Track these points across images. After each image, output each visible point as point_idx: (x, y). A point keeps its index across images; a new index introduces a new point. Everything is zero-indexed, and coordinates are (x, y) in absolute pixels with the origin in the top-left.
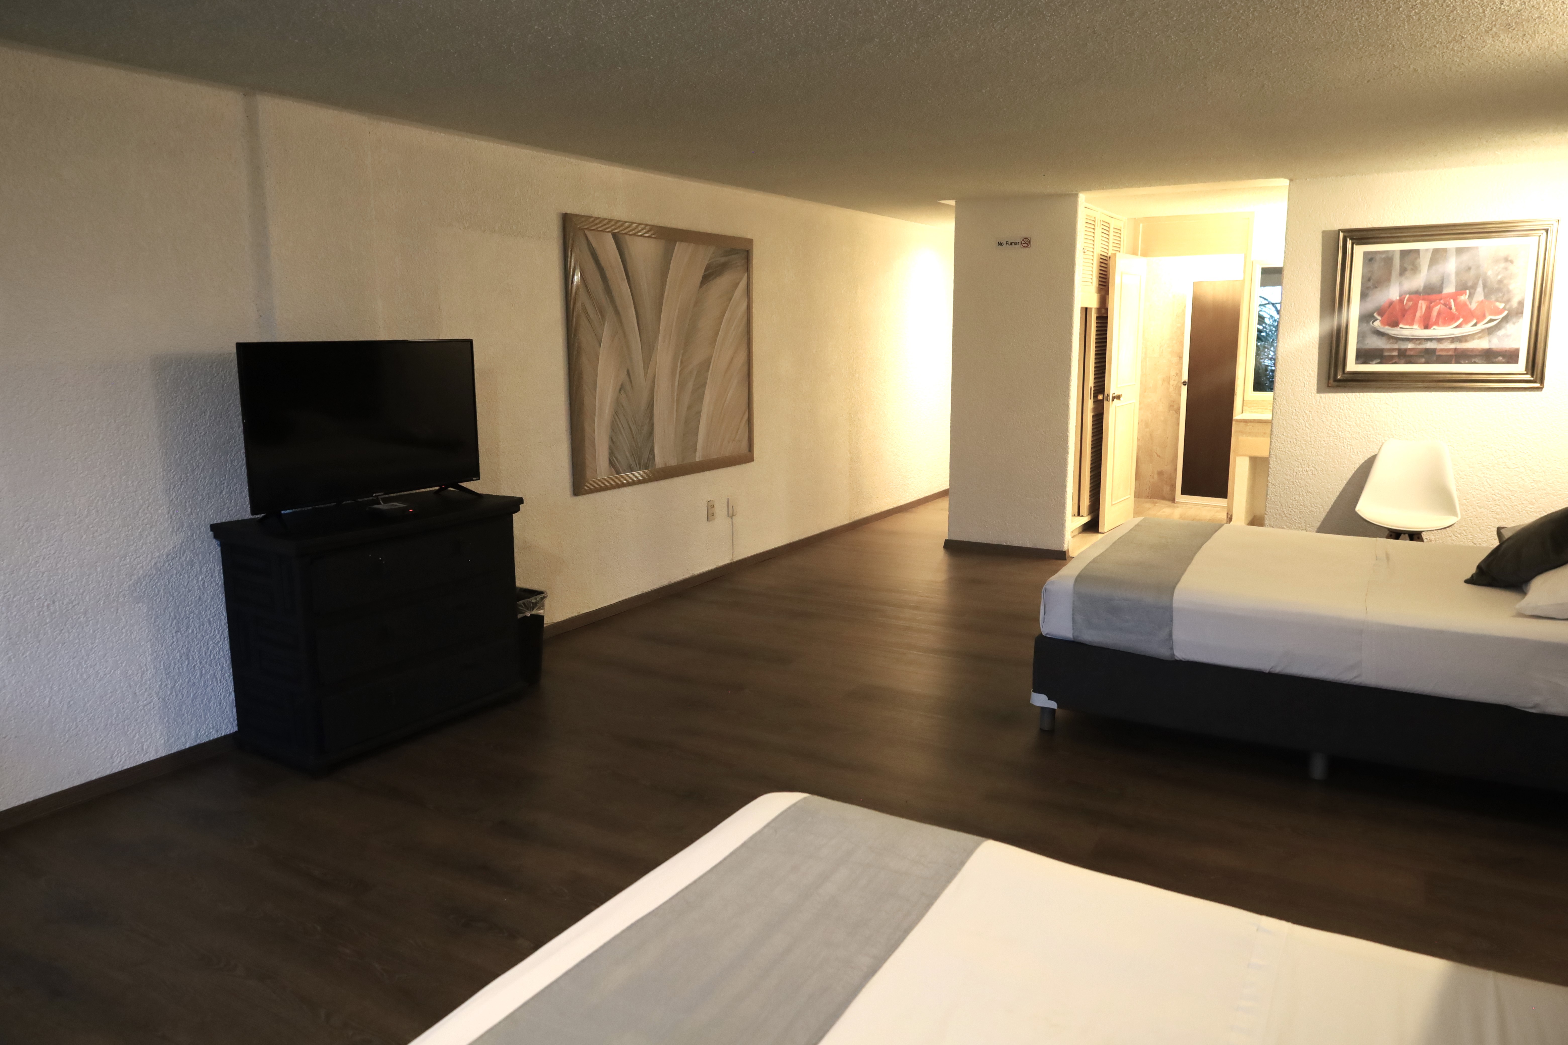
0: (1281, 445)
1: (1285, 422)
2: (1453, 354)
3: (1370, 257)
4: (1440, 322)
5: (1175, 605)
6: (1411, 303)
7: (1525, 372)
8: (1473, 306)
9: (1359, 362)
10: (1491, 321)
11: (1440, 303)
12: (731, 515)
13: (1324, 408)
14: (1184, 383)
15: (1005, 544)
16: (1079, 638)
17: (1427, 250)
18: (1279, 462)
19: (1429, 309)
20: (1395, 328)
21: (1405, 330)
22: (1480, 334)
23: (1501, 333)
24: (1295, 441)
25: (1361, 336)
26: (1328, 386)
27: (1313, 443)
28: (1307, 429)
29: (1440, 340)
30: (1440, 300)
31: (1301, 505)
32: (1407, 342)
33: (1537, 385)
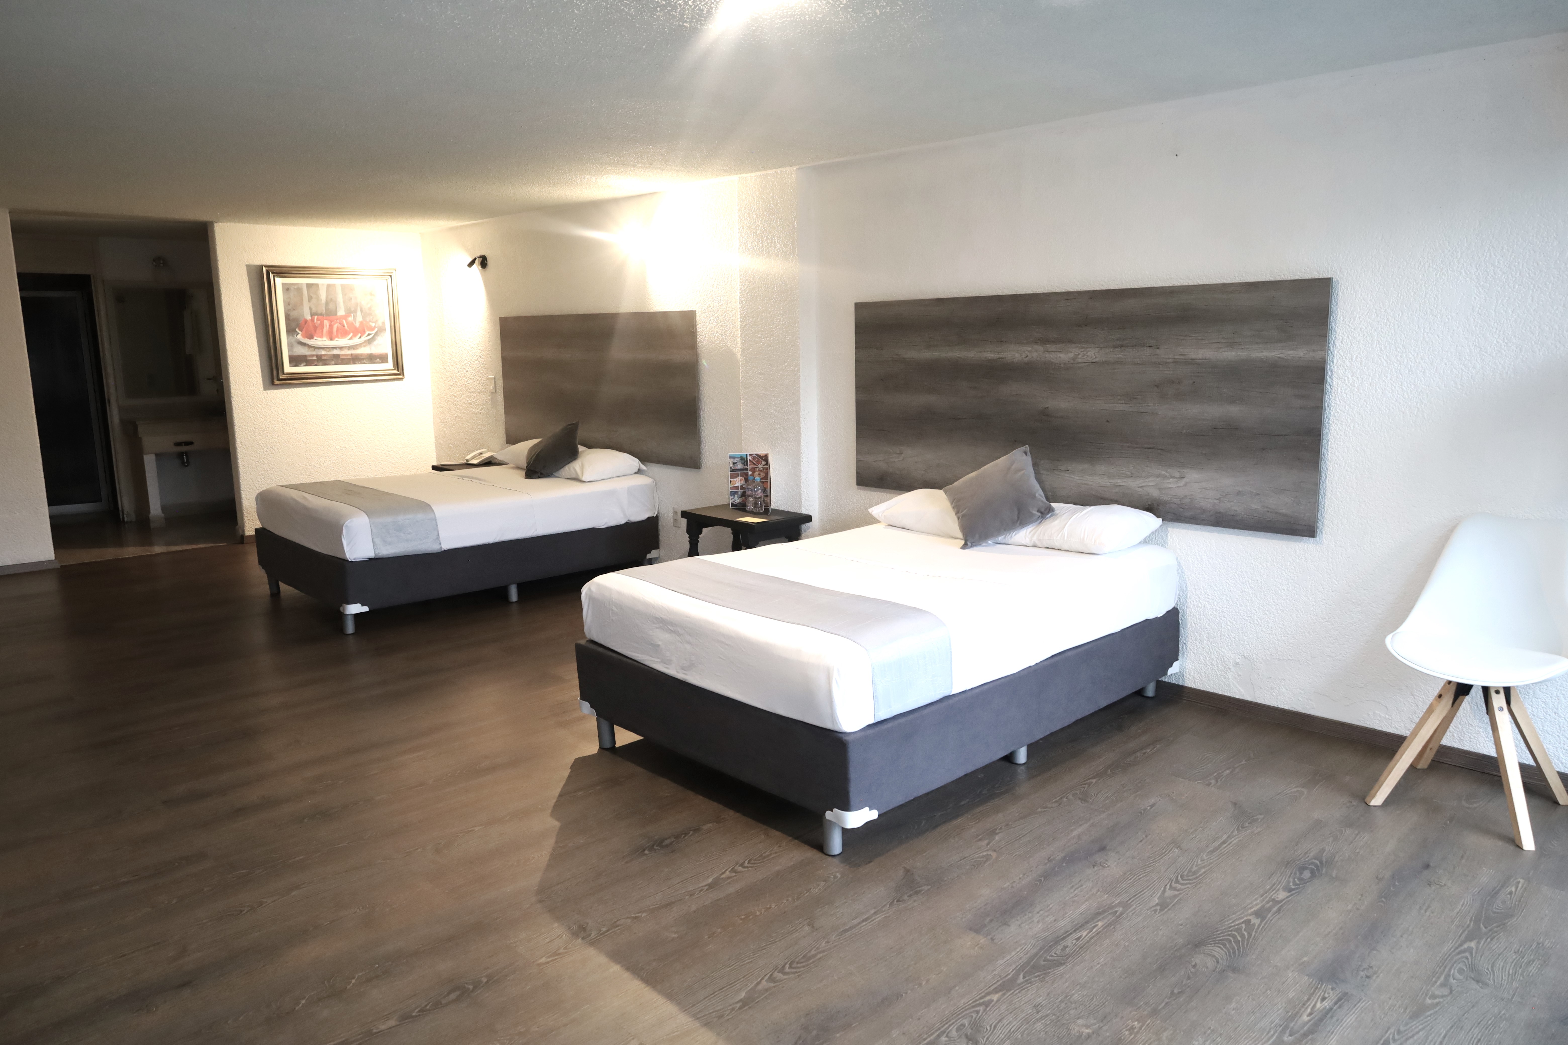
0: (244, 434)
1: (243, 415)
2: (351, 358)
3: (287, 287)
4: (339, 335)
6: (319, 322)
7: (393, 369)
8: (357, 325)
9: (292, 365)
10: (369, 335)
11: (337, 322)
13: (271, 401)
16: (380, 554)
17: (323, 284)
18: (244, 447)
19: (331, 326)
20: (312, 340)
21: (318, 342)
22: (364, 344)
23: (375, 343)
24: (254, 429)
25: (290, 346)
26: (273, 385)
27: (268, 429)
28: (261, 419)
29: (341, 348)
30: (337, 320)
31: (267, 479)
32: (321, 350)
33: (401, 377)
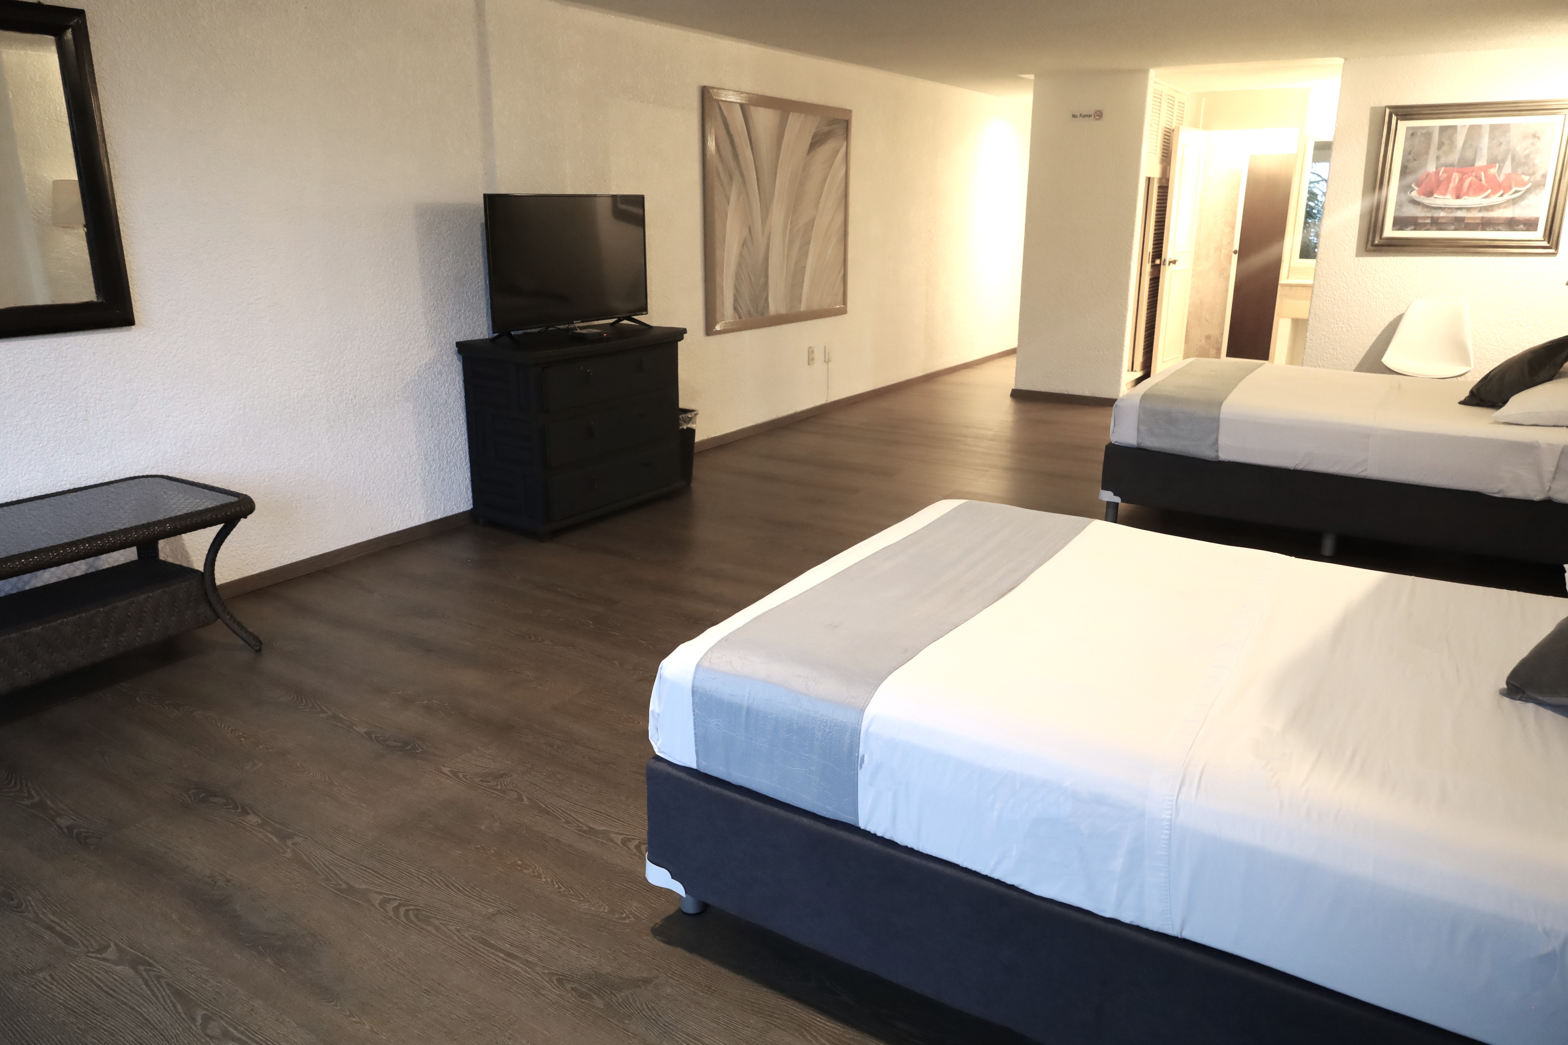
2: (1480, 222)
3: (1412, 132)
4: (1471, 193)
5: (1221, 416)
6: (1446, 175)
7: (1543, 239)
8: (1501, 178)
9: (1396, 228)
10: (1516, 192)
11: (1471, 175)
12: (827, 361)
13: (1361, 270)
14: (1235, 252)
15: (1066, 393)
16: (1142, 445)
17: (1464, 126)
18: (1317, 319)
19: (1462, 181)
20: (1430, 198)
21: (1438, 200)
22: (1505, 204)
23: (1523, 203)
24: (1333, 300)
25: (1399, 205)
26: (1366, 251)
28: (1345, 290)
29: (1469, 209)
30: (1472, 172)
31: (1335, 358)
32: (1440, 211)
33: (1552, 251)
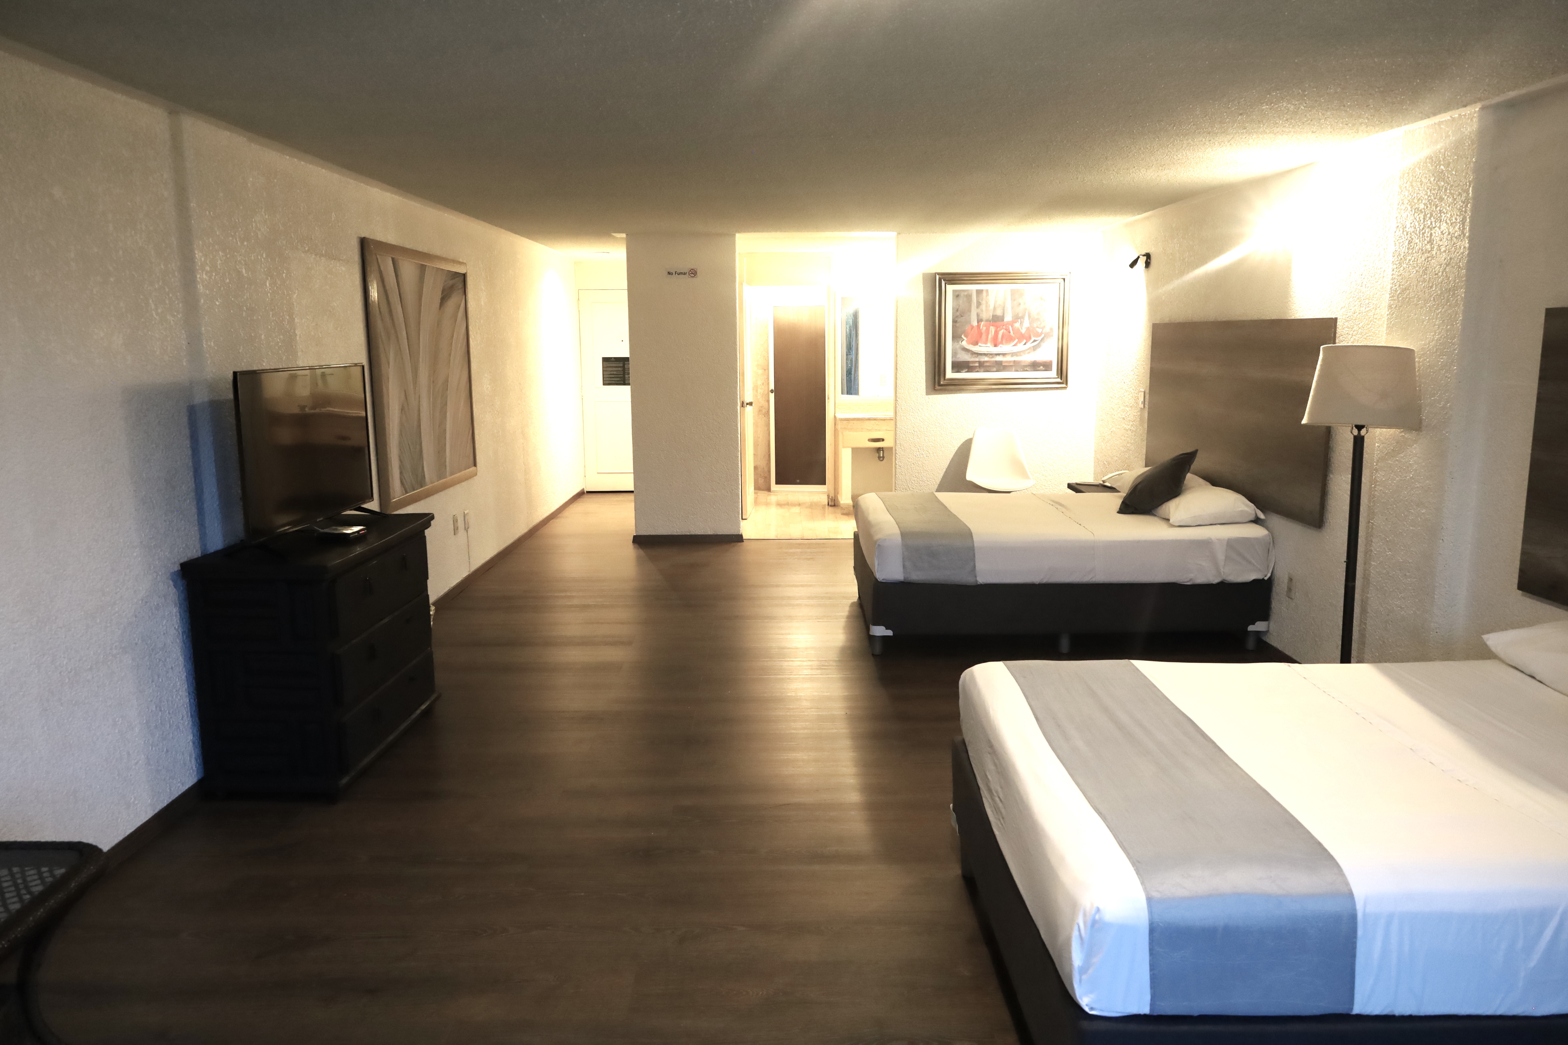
0: (904, 436)
1: (905, 418)
2: (1012, 365)
3: (957, 293)
4: (1004, 342)
5: (975, 545)
6: (985, 328)
7: (1057, 377)
8: (1023, 331)
9: (954, 371)
10: (1035, 341)
11: (1003, 328)
12: (466, 529)
13: (931, 406)
14: (772, 391)
15: (688, 534)
16: (910, 579)
17: (993, 290)
19: (996, 333)
20: (976, 346)
21: (982, 348)
22: (1029, 351)
23: (1040, 350)
24: (913, 432)
25: (954, 352)
26: (935, 390)
27: (925, 433)
28: (921, 423)
29: (1004, 355)
30: (1003, 326)
32: (984, 357)
33: (1064, 385)
